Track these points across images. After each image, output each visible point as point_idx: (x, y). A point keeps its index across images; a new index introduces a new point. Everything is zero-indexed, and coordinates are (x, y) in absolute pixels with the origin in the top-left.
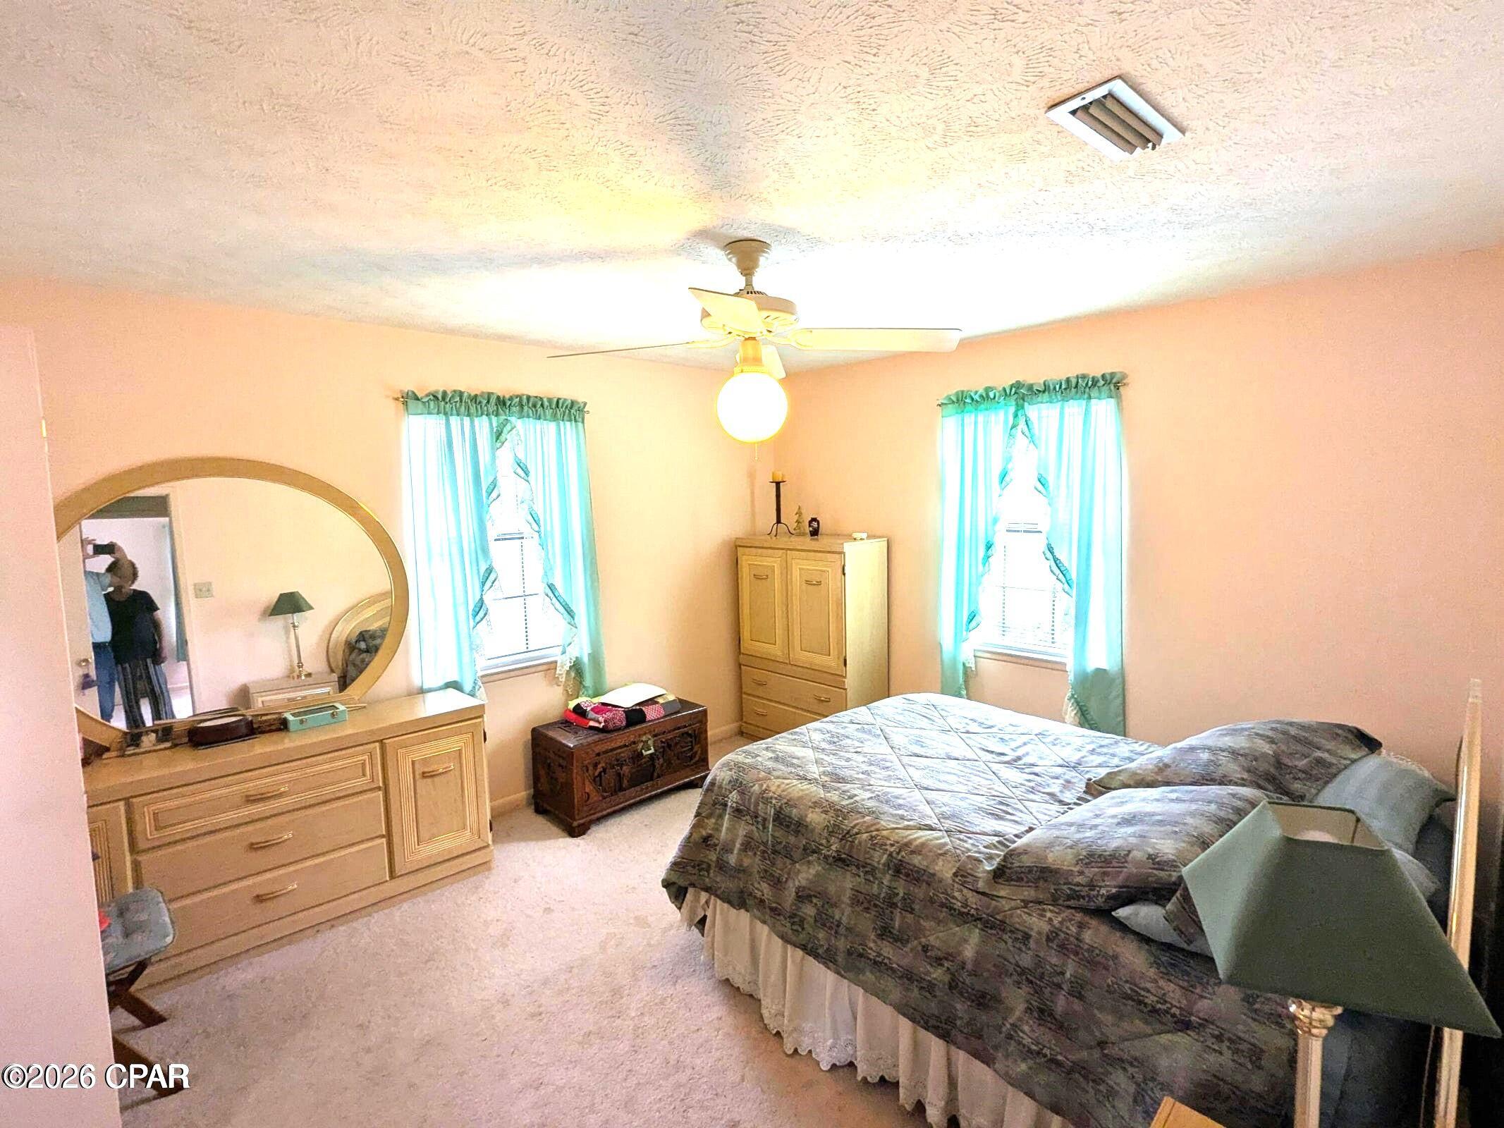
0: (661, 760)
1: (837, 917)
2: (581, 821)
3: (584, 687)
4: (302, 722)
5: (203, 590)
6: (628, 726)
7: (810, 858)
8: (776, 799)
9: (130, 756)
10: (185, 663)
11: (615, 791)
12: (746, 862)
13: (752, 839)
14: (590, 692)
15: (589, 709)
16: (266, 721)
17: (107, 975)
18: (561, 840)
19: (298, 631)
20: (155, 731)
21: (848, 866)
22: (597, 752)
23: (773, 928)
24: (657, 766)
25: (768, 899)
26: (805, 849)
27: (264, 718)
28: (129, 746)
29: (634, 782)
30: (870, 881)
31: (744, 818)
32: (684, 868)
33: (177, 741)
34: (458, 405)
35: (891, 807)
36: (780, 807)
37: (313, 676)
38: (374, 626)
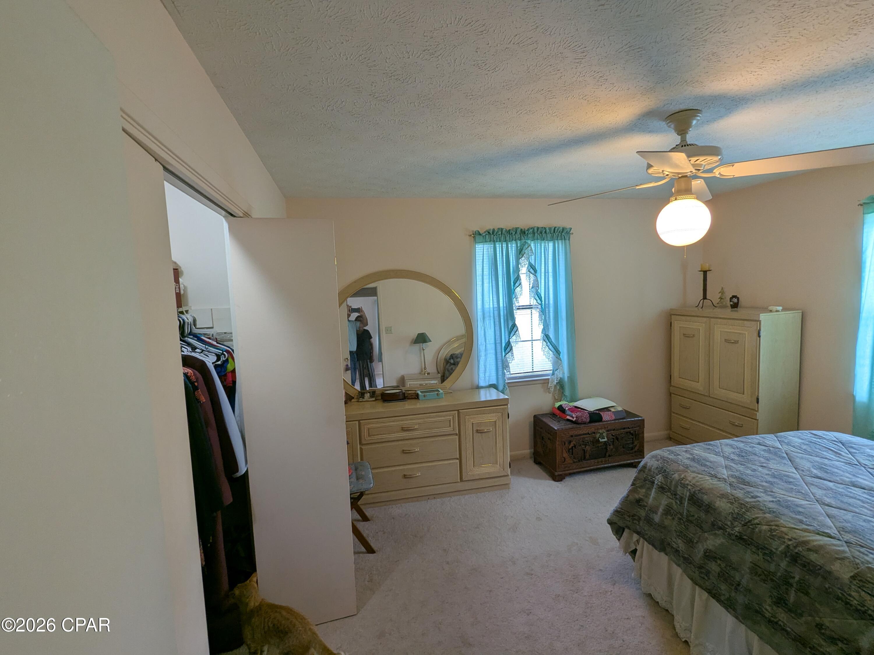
0: (612, 447)
1: (737, 578)
2: (560, 473)
3: (565, 395)
4: (424, 396)
5: (389, 330)
6: (591, 422)
7: (717, 532)
8: (691, 486)
9: (361, 402)
10: (381, 363)
11: (581, 460)
12: (667, 522)
13: (672, 508)
14: (568, 399)
15: (567, 409)
16: (410, 394)
17: (351, 494)
18: (548, 481)
19: (425, 351)
20: (369, 392)
21: (749, 545)
22: (572, 434)
23: (685, 571)
24: (609, 449)
25: (682, 551)
26: (713, 525)
27: (410, 392)
28: (360, 398)
29: (594, 457)
30: (769, 561)
31: (666, 494)
32: (622, 515)
33: (378, 398)
34: (500, 236)
35: (791, 512)
36: (694, 492)
37: (430, 374)
38: (458, 352)
